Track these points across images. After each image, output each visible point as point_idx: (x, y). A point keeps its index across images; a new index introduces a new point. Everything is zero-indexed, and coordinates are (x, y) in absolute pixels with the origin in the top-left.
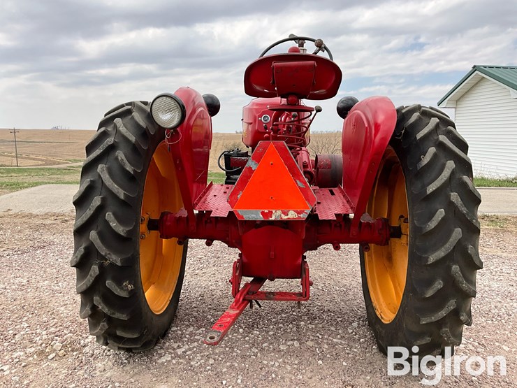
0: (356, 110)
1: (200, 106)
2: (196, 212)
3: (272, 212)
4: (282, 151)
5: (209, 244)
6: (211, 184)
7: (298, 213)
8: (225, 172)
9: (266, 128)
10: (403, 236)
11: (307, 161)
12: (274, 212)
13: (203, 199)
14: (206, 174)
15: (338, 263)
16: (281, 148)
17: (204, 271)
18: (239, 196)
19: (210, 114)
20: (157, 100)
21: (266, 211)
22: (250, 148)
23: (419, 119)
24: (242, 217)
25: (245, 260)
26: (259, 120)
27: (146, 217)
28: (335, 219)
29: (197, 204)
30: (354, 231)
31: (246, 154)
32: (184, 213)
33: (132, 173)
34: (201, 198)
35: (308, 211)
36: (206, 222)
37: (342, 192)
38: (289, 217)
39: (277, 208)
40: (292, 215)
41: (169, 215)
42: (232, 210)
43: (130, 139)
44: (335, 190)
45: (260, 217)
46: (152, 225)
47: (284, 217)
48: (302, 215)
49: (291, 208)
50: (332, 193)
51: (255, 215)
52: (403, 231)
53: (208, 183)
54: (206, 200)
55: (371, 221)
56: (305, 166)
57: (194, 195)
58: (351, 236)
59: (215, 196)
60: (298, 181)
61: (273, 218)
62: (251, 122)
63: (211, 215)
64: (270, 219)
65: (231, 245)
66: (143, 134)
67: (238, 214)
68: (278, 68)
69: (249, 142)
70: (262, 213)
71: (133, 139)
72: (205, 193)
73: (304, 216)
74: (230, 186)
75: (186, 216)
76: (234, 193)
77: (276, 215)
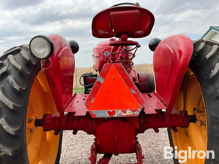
0: (162, 44)
1: (66, 46)
2: (65, 113)
3: (115, 111)
4: (120, 70)
5: (75, 133)
6: (76, 94)
7: (133, 111)
8: (84, 87)
9: (107, 59)
10: (197, 121)
11: (135, 77)
12: (116, 111)
13: (70, 104)
14: (72, 88)
15: (153, 136)
16: (119, 67)
17: (75, 146)
18: (92, 101)
19: (73, 53)
20: (34, 40)
21: (111, 111)
22: (98, 71)
23: (205, 47)
24: (95, 116)
25: (98, 143)
26: (103, 55)
27: (34, 118)
28: (156, 113)
29: (65, 108)
30: (167, 120)
31: (96, 75)
32: (58, 115)
33: (19, 90)
34: (68, 104)
35: (140, 110)
36: (72, 119)
37: (156, 95)
38: (127, 114)
39: (118, 108)
40: (129, 113)
41: (48, 116)
42: (88, 111)
43: (18, 67)
44: (151, 94)
45: (107, 115)
46: (38, 123)
47: (124, 115)
48: (135, 113)
49: (128, 108)
50: (150, 97)
51: (103, 114)
52: (197, 118)
53: (73, 94)
54: (72, 104)
55: (178, 113)
56: (134, 80)
57: (64, 102)
58: (165, 123)
59: (78, 102)
60: (132, 90)
61: (116, 115)
62: (98, 56)
63: (75, 115)
64: (114, 116)
65: (89, 133)
66: (28, 64)
67: (92, 113)
68: (114, 15)
69: (97, 68)
70: (109, 112)
71: (20, 67)
72: (71, 100)
73: (137, 113)
74: (87, 95)
75: (59, 116)
76: (89, 99)
77: (118, 113)
